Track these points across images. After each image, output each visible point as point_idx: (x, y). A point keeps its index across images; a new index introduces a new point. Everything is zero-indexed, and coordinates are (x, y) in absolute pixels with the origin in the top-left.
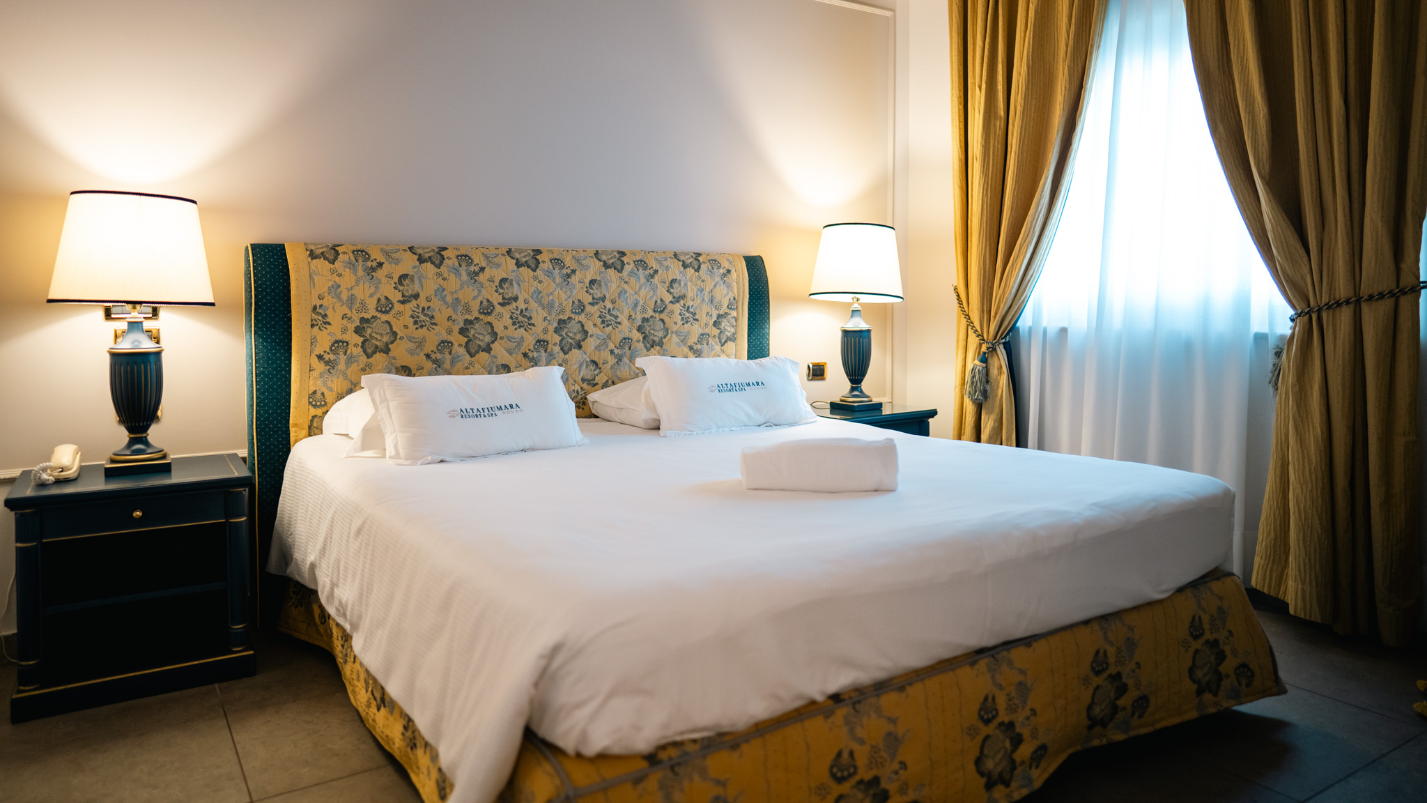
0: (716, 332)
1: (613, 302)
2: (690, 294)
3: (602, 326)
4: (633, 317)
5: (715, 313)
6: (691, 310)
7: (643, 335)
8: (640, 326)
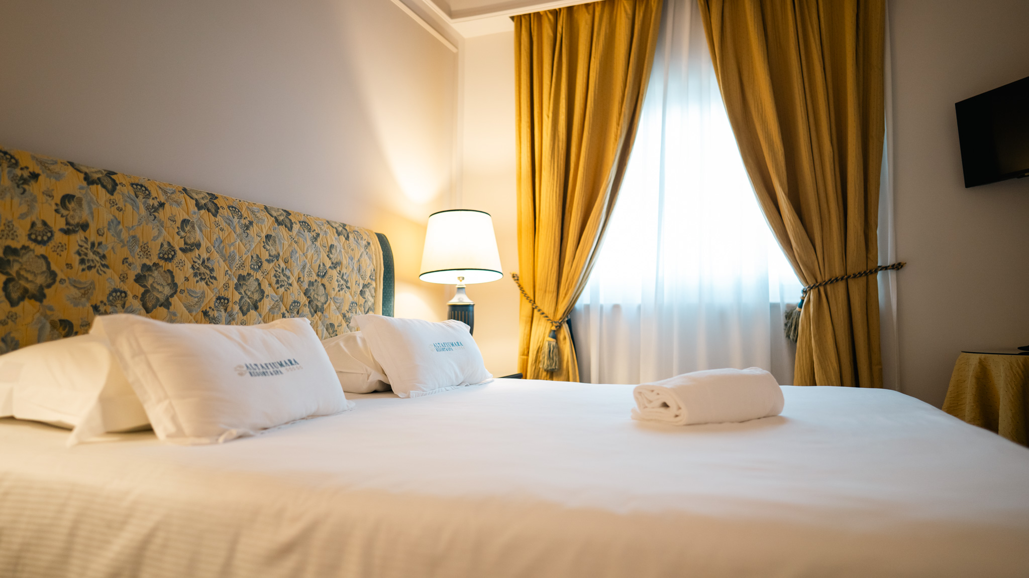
0: (362, 301)
1: (286, 262)
2: (344, 262)
3: (276, 286)
4: (302, 279)
5: (361, 282)
6: (345, 277)
7: (309, 299)
8: (307, 289)
